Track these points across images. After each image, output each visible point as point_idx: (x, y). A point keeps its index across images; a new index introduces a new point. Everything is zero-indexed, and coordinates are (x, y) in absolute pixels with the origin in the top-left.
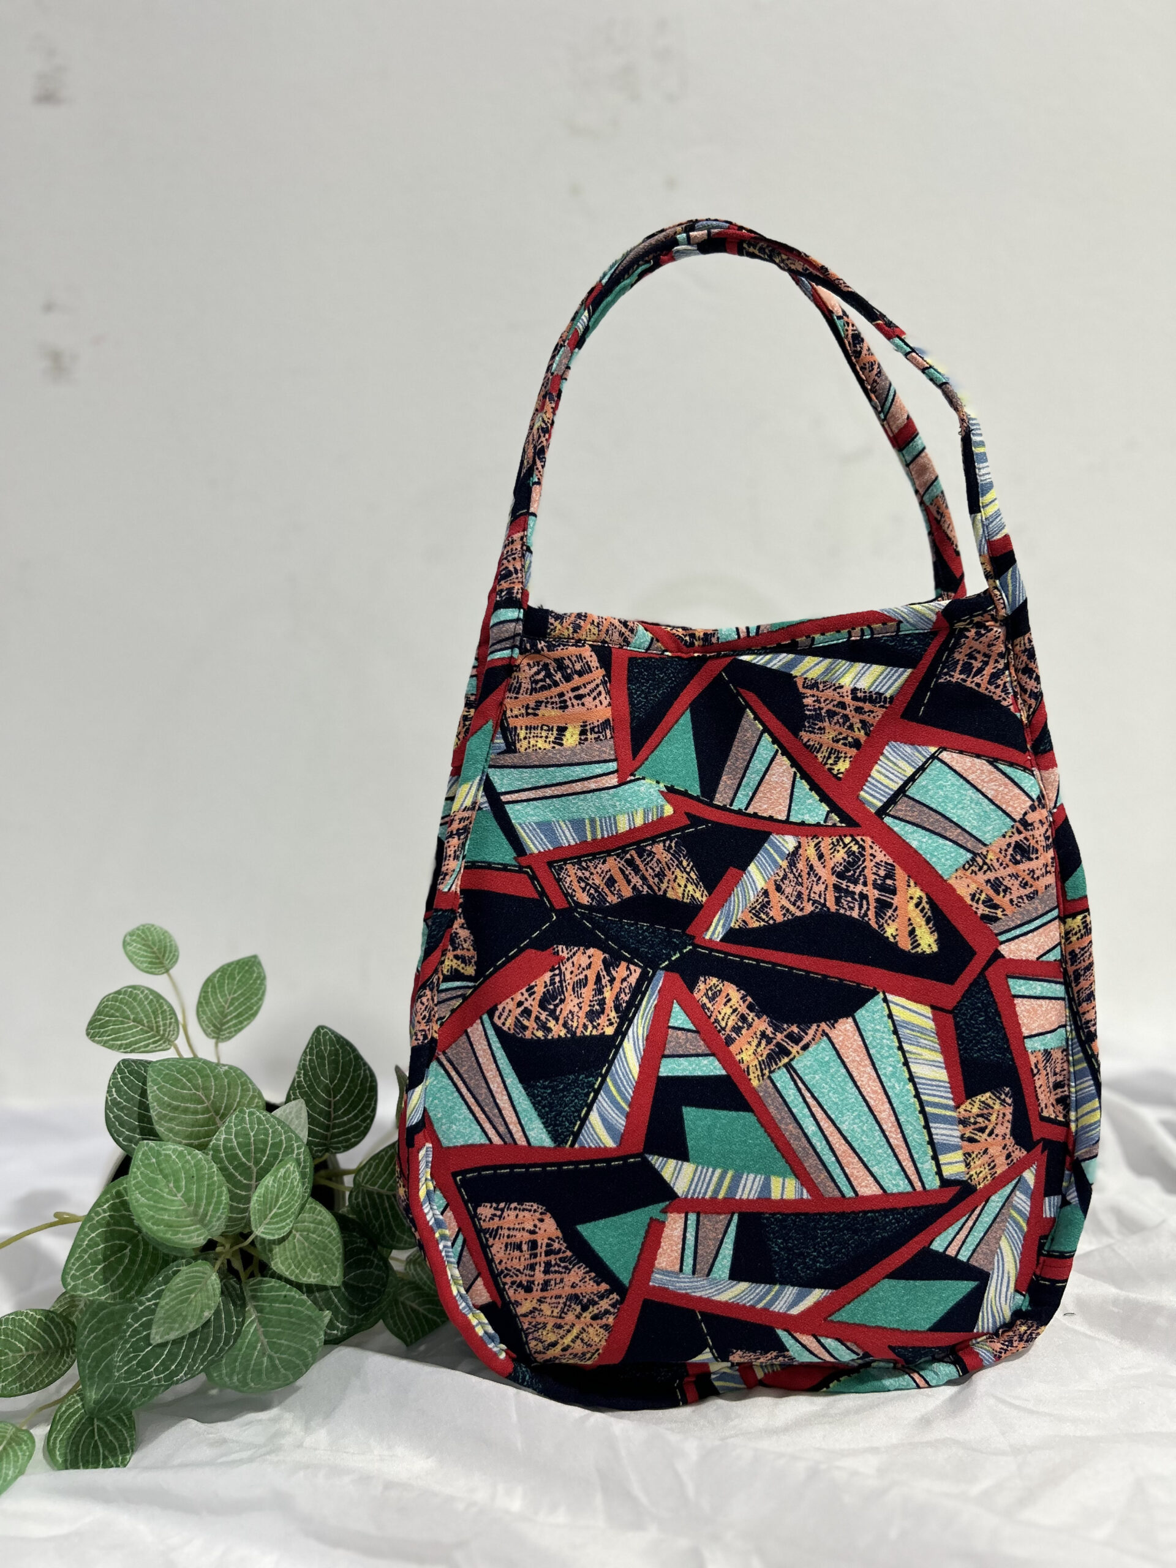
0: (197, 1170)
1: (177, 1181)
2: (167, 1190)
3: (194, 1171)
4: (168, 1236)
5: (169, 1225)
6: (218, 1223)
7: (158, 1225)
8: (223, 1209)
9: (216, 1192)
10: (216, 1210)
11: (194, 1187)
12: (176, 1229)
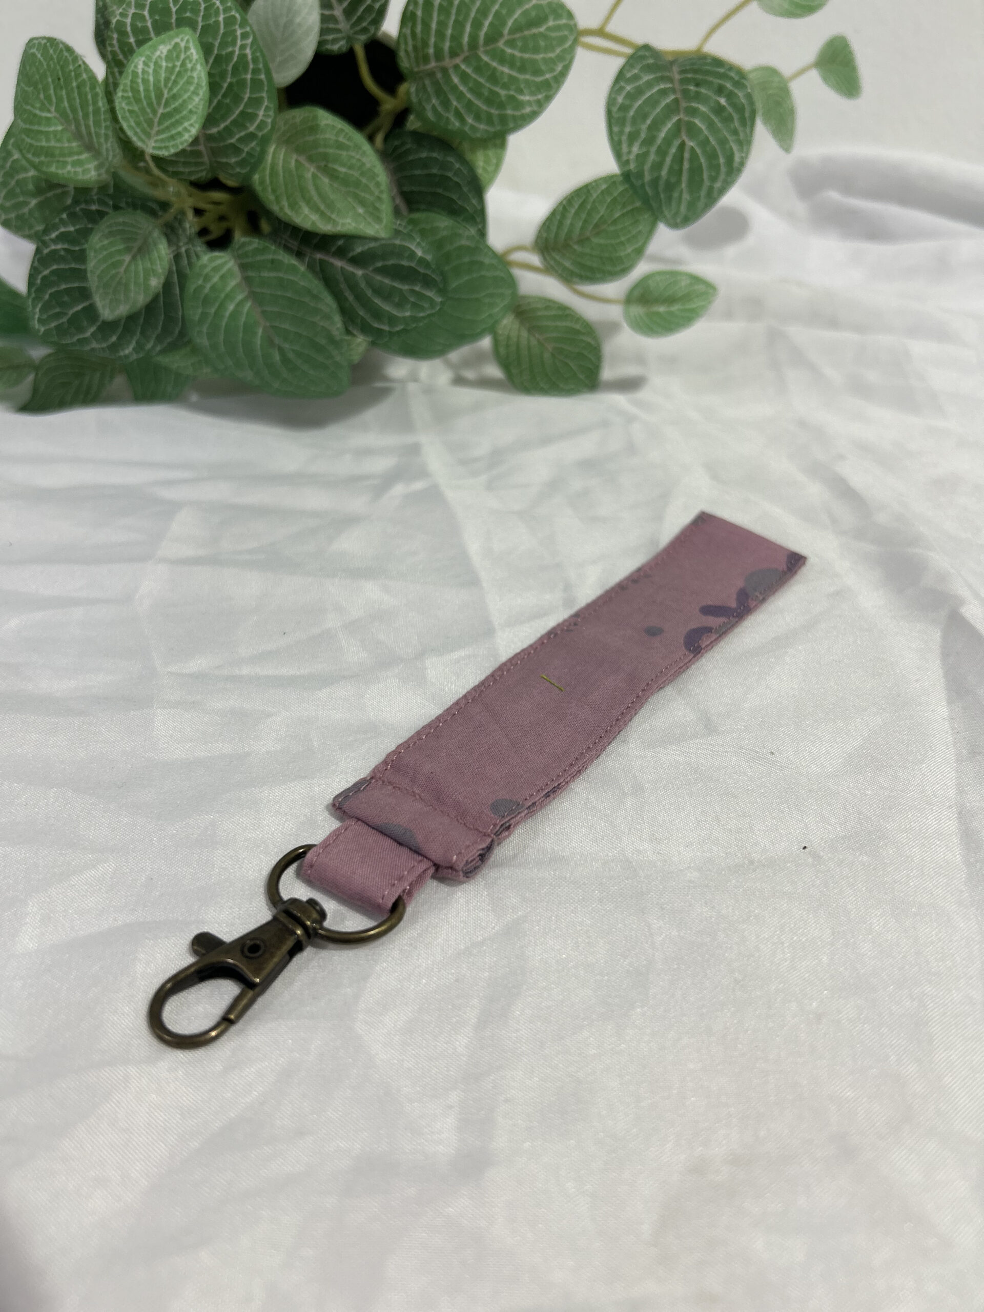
0: (62, 68)
1: (46, 89)
2: (38, 105)
3: (58, 67)
4: (53, 169)
5: (49, 153)
6: (109, 145)
7: (38, 156)
8: (105, 120)
9: (89, 97)
10: (97, 123)
11: (64, 92)
12: (61, 159)
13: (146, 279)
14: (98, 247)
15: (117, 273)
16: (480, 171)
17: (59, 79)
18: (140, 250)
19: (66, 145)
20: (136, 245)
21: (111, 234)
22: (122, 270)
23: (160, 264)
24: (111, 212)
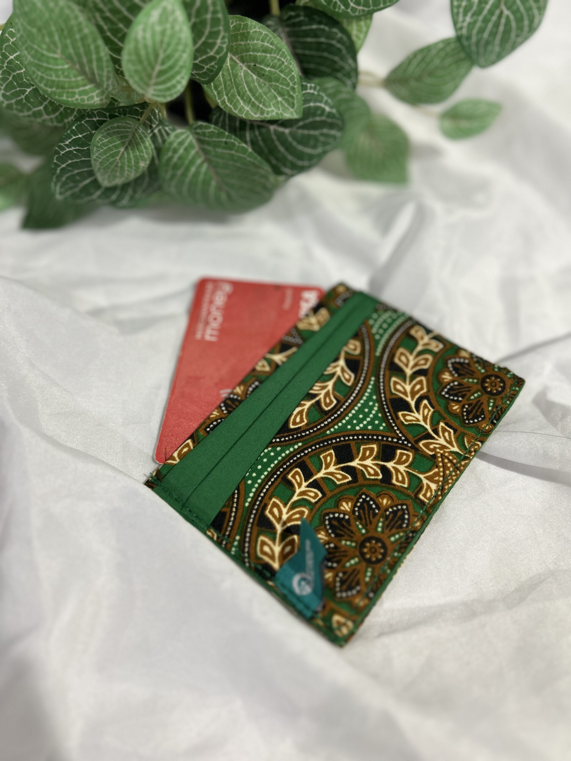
1: (51, 35)
2: (44, 46)
4: (64, 98)
5: (60, 86)
6: (110, 82)
7: (51, 87)
8: (108, 67)
9: (92, 47)
10: (100, 68)
11: (68, 41)
12: (71, 90)
13: (137, 162)
14: (99, 145)
15: (114, 161)
16: (354, 38)
17: (62, 30)
18: (130, 143)
19: (73, 79)
20: (127, 140)
21: (108, 134)
22: (118, 158)
23: (146, 152)
24: (108, 119)
